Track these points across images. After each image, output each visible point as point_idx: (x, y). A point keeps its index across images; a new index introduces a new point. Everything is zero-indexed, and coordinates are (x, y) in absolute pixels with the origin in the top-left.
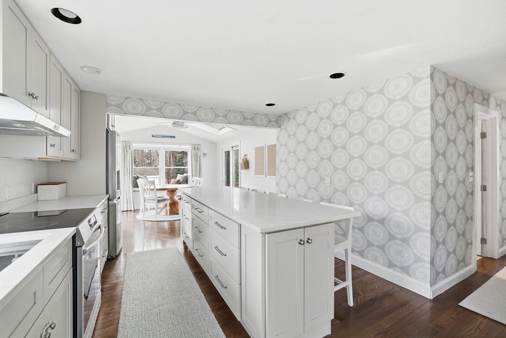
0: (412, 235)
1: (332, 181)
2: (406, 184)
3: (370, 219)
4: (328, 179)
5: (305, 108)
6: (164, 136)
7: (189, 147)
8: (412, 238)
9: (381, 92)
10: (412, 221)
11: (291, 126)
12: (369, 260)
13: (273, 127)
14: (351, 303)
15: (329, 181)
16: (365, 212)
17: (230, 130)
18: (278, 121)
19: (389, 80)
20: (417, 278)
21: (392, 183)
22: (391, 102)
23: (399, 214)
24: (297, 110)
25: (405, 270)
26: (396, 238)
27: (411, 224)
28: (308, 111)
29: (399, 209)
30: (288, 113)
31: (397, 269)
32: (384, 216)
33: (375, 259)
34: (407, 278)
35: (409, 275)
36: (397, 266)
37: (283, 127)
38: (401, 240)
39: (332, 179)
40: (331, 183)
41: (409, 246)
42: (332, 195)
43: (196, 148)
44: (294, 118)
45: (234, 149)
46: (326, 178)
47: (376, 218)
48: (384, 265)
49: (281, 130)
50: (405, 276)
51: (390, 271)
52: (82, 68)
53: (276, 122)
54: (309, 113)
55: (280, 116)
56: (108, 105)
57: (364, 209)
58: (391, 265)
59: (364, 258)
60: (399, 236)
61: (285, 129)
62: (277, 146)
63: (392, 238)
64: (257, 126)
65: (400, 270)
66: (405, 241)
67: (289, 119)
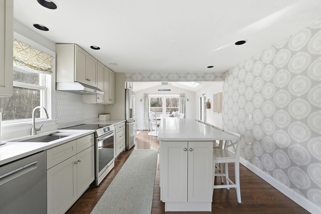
0: (309, 164)
1: (253, 117)
2: (304, 121)
3: (277, 147)
4: (250, 116)
5: (238, 65)
6: (164, 90)
7: (179, 95)
8: (309, 167)
9: (286, 47)
10: (309, 152)
11: (230, 78)
12: (276, 179)
13: (219, 80)
14: (240, 201)
15: (251, 117)
16: (274, 142)
17: (198, 84)
18: (223, 76)
19: (292, 36)
20: (313, 202)
21: (293, 120)
22: (293, 53)
23: (298, 145)
24: (233, 68)
25: (303, 192)
26: (296, 165)
27: (308, 154)
28: (239, 68)
29: (298, 141)
30: (228, 70)
31: (297, 190)
32: (287, 146)
33: (281, 179)
34: (304, 199)
35: (306, 197)
36: (297, 188)
37: (226, 80)
38: (300, 167)
39: (253, 115)
40: (252, 118)
41: (307, 173)
42: (253, 128)
43: (183, 96)
44: (232, 73)
45: (204, 96)
46: (250, 115)
47: (281, 147)
48: (287, 185)
49: (225, 83)
50: (303, 198)
51: (291, 191)
52: (110, 64)
53: (221, 77)
54: (240, 69)
55: (224, 73)
56: (126, 78)
57: (273, 139)
58: (292, 186)
59: (273, 177)
60: (298, 164)
61: (227, 81)
62: (223, 93)
63: (293, 164)
64: (206, 81)
65: (299, 192)
66: (304, 168)
67: (229, 74)
